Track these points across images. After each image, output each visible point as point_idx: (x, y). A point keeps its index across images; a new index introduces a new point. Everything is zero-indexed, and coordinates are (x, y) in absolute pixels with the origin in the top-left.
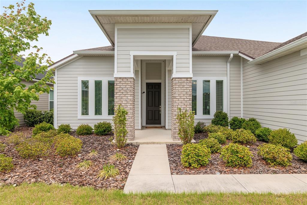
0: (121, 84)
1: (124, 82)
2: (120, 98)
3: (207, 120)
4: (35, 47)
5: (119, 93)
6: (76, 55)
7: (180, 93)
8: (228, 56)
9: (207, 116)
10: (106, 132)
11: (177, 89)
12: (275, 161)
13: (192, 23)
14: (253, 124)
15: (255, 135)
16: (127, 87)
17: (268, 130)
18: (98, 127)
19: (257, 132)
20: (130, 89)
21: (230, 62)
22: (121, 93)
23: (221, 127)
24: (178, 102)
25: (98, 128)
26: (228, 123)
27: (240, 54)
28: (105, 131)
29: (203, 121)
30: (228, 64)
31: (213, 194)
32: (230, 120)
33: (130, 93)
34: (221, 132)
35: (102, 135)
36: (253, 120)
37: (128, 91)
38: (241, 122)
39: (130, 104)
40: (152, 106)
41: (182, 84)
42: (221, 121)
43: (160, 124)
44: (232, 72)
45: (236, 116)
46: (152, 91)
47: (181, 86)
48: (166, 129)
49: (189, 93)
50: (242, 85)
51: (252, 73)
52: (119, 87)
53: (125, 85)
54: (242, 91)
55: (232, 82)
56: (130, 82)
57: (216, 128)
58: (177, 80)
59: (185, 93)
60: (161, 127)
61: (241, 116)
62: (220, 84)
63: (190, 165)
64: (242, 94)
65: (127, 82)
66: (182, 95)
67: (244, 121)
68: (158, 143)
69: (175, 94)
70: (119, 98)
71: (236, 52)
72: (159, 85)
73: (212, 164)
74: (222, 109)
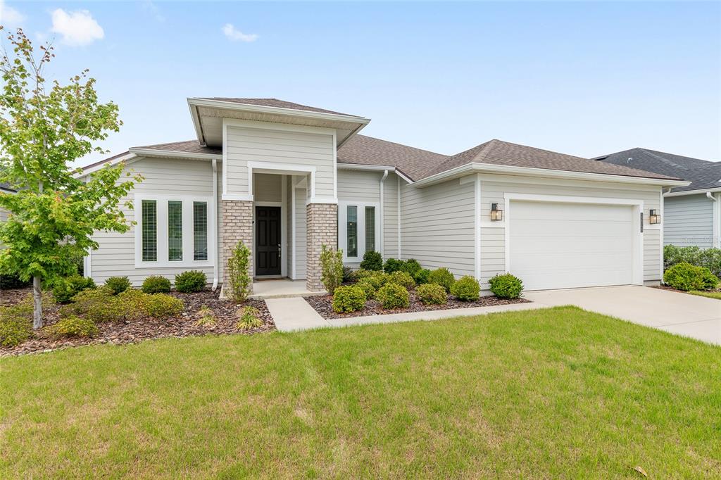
0: (234, 211)
1: (237, 208)
2: (232, 231)
3: (354, 264)
4: (99, 148)
5: (231, 224)
6: (132, 155)
7: (321, 225)
8: (381, 173)
9: (353, 259)
10: (199, 288)
11: (316, 219)
12: (431, 300)
13: (337, 128)
14: (412, 266)
15: (414, 279)
16: (243, 215)
17: (427, 272)
18: (182, 279)
19: (417, 275)
20: (248, 218)
21: (384, 182)
22: (234, 224)
23: (374, 272)
24: (318, 237)
25: (185, 280)
26: (382, 267)
27: (397, 172)
28: (196, 285)
29: (349, 266)
30: (382, 184)
31: (373, 325)
32: (384, 262)
33: (247, 225)
34: (375, 277)
35: (193, 291)
36: (413, 261)
37: (244, 221)
38: (398, 264)
39: (247, 241)
40: (266, 245)
41: (324, 213)
42: (373, 264)
43: (280, 274)
44: (386, 196)
45: (392, 257)
46: (266, 221)
47: (323, 216)
48: (293, 281)
49: (333, 225)
50: (399, 214)
51: (412, 199)
52: (230, 214)
53: (241, 211)
54: (399, 222)
55: (386, 209)
56: (247, 208)
57: (367, 273)
58: (316, 206)
59: (327, 225)
60: (283, 279)
61: (399, 257)
62: (370, 211)
63: (344, 309)
64: (399, 226)
65: (243, 208)
66: (324, 228)
67: (402, 263)
68: (290, 296)
69: (314, 226)
70: (230, 231)
71: (393, 169)
72: (278, 210)
73: (368, 309)
74: (374, 248)
